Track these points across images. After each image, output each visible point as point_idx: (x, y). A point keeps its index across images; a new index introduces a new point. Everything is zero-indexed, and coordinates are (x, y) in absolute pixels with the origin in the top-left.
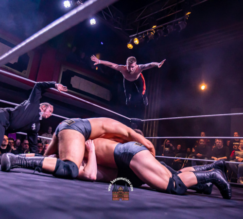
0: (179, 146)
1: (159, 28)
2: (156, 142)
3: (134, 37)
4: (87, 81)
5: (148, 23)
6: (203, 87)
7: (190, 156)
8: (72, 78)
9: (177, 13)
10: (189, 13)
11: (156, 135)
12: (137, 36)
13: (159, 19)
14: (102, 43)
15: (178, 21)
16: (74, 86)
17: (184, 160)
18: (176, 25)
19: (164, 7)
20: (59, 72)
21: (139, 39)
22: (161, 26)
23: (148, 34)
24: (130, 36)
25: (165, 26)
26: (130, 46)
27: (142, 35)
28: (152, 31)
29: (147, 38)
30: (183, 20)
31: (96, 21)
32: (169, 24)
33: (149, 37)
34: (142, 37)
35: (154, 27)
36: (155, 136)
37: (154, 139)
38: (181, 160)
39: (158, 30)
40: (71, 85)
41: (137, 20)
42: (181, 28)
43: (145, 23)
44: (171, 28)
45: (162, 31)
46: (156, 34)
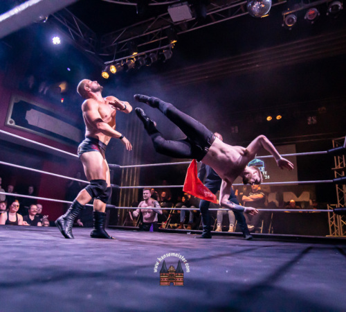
0: (164, 193)
1: (140, 56)
2: (137, 191)
3: (110, 65)
4: (48, 116)
5: (127, 49)
7: (177, 205)
9: (162, 40)
10: (175, 41)
11: (137, 183)
12: (114, 64)
13: (140, 45)
14: (69, 69)
15: (161, 50)
16: (30, 123)
17: (169, 210)
18: (160, 53)
19: (147, 32)
20: (9, 104)
21: (116, 67)
22: (143, 53)
23: (127, 61)
24: (106, 63)
25: (148, 54)
26: (105, 75)
27: (120, 62)
28: (132, 59)
29: (126, 66)
30: (168, 49)
31: (61, 39)
32: (152, 52)
33: (129, 65)
34: (120, 65)
35: (135, 54)
36: (136, 185)
37: (135, 189)
38: (167, 210)
39: (139, 58)
40: (27, 122)
41: (113, 44)
42: (166, 58)
43: (124, 48)
44: (155, 56)
45: (144, 59)
46: (137, 63)
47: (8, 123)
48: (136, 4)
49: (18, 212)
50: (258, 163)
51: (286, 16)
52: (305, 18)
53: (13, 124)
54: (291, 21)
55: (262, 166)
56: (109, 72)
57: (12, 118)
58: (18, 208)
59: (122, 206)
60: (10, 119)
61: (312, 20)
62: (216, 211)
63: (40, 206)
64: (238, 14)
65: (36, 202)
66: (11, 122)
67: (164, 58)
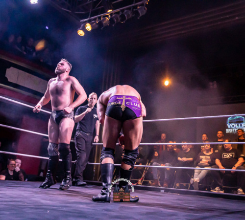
1: (115, 13)
3: (86, 22)
4: (27, 74)
5: (102, 6)
6: (167, 83)
8: (7, 69)
12: (89, 22)
13: (115, 2)
14: (47, 28)
15: (136, 6)
16: (10, 80)
18: (134, 10)
21: (91, 24)
22: (118, 10)
23: (102, 19)
24: (81, 21)
25: (122, 11)
26: (81, 33)
27: (95, 19)
28: (107, 16)
29: (100, 24)
30: (142, 5)
32: (127, 9)
33: (104, 22)
34: (95, 22)
35: (109, 11)
39: (113, 16)
40: (6, 79)
42: (141, 15)
43: (99, 6)
44: (130, 12)
45: (118, 16)
46: (111, 20)
50: (239, 119)
55: (242, 122)
56: (84, 29)
59: (97, 162)
62: (194, 170)
63: (19, 161)
65: (15, 158)
67: (139, 14)
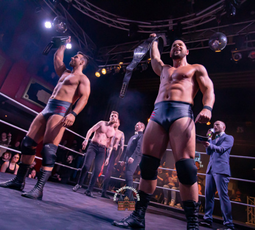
1: (125, 65)
3: (102, 68)
5: (116, 59)
8: (39, 91)
12: (105, 68)
13: (125, 58)
16: (39, 99)
20: (27, 84)
21: (106, 70)
22: (127, 64)
23: (115, 67)
24: (100, 66)
26: (98, 74)
27: (108, 67)
28: (119, 66)
29: (113, 70)
30: (145, 63)
33: (116, 70)
34: (109, 69)
35: (121, 63)
39: (123, 67)
40: (37, 98)
41: (107, 54)
42: (143, 69)
43: (114, 58)
47: (24, 97)
48: (128, 30)
49: (17, 163)
51: (234, 53)
52: (249, 56)
53: (27, 98)
54: (237, 57)
57: (28, 93)
58: (17, 160)
60: (26, 94)
61: (253, 59)
64: (198, 47)
66: (26, 96)
67: (142, 69)
